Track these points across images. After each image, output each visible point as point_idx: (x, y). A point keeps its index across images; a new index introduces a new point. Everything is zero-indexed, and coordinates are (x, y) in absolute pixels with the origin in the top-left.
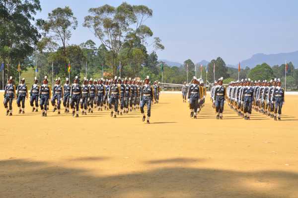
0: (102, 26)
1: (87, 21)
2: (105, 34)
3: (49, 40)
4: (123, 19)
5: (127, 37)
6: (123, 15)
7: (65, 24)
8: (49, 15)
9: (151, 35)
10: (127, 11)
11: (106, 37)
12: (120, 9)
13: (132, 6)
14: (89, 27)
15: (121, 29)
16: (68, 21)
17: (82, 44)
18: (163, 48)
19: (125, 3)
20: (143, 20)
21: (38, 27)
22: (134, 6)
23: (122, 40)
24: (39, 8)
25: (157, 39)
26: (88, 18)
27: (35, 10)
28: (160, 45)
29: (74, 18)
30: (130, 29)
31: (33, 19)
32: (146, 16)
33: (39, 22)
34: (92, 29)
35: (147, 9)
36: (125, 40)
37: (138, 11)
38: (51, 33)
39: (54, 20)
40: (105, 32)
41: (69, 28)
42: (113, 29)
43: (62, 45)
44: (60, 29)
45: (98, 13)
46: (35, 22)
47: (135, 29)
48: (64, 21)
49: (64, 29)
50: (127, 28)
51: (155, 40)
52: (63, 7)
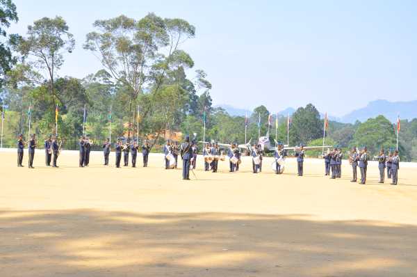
0: (114, 49)
1: (90, 41)
2: (118, 61)
3: (27, 68)
4: (148, 39)
5: (154, 67)
6: (148, 33)
7: (55, 45)
8: (30, 28)
9: (191, 66)
10: (154, 27)
11: (120, 67)
12: (144, 23)
13: (163, 19)
14: (92, 49)
15: (145, 55)
16: (60, 39)
17: (91, 76)
18: (209, 86)
19: (153, 15)
20: (179, 42)
21: (11, 47)
22: (166, 20)
23: (146, 72)
24: (14, 16)
25: (201, 73)
26: (92, 36)
27: (7, 19)
28: (206, 83)
29: (70, 35)
30: (159, 55)
31: (5, 34)
32: (185, 35)
33: (14, 40)
34: (99, 53)
35: (187, 24)
36: (151, 73)
37: (171, 27)
38: (32, 57)
39: (37, 36)
40: (119, 58)
41: (61, 50)
42: (132, 54)
43: (49, 78)
44: (46, 51)
45: (108, 28)
46: (8, 38)
47: (167, 55)
48: (53, 39)
49: (52, 51)
50: (156, 53)
51: (197, 74)
52: (52, 17)
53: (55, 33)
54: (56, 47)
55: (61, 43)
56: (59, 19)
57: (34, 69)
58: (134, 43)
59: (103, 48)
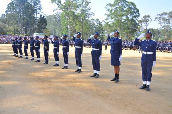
53: (147, 19)
54: (147, 22)
55: (149, 21)
56: (148, 15)
57: (142, 27)
58: (167, 18)
59: (158, 21)
